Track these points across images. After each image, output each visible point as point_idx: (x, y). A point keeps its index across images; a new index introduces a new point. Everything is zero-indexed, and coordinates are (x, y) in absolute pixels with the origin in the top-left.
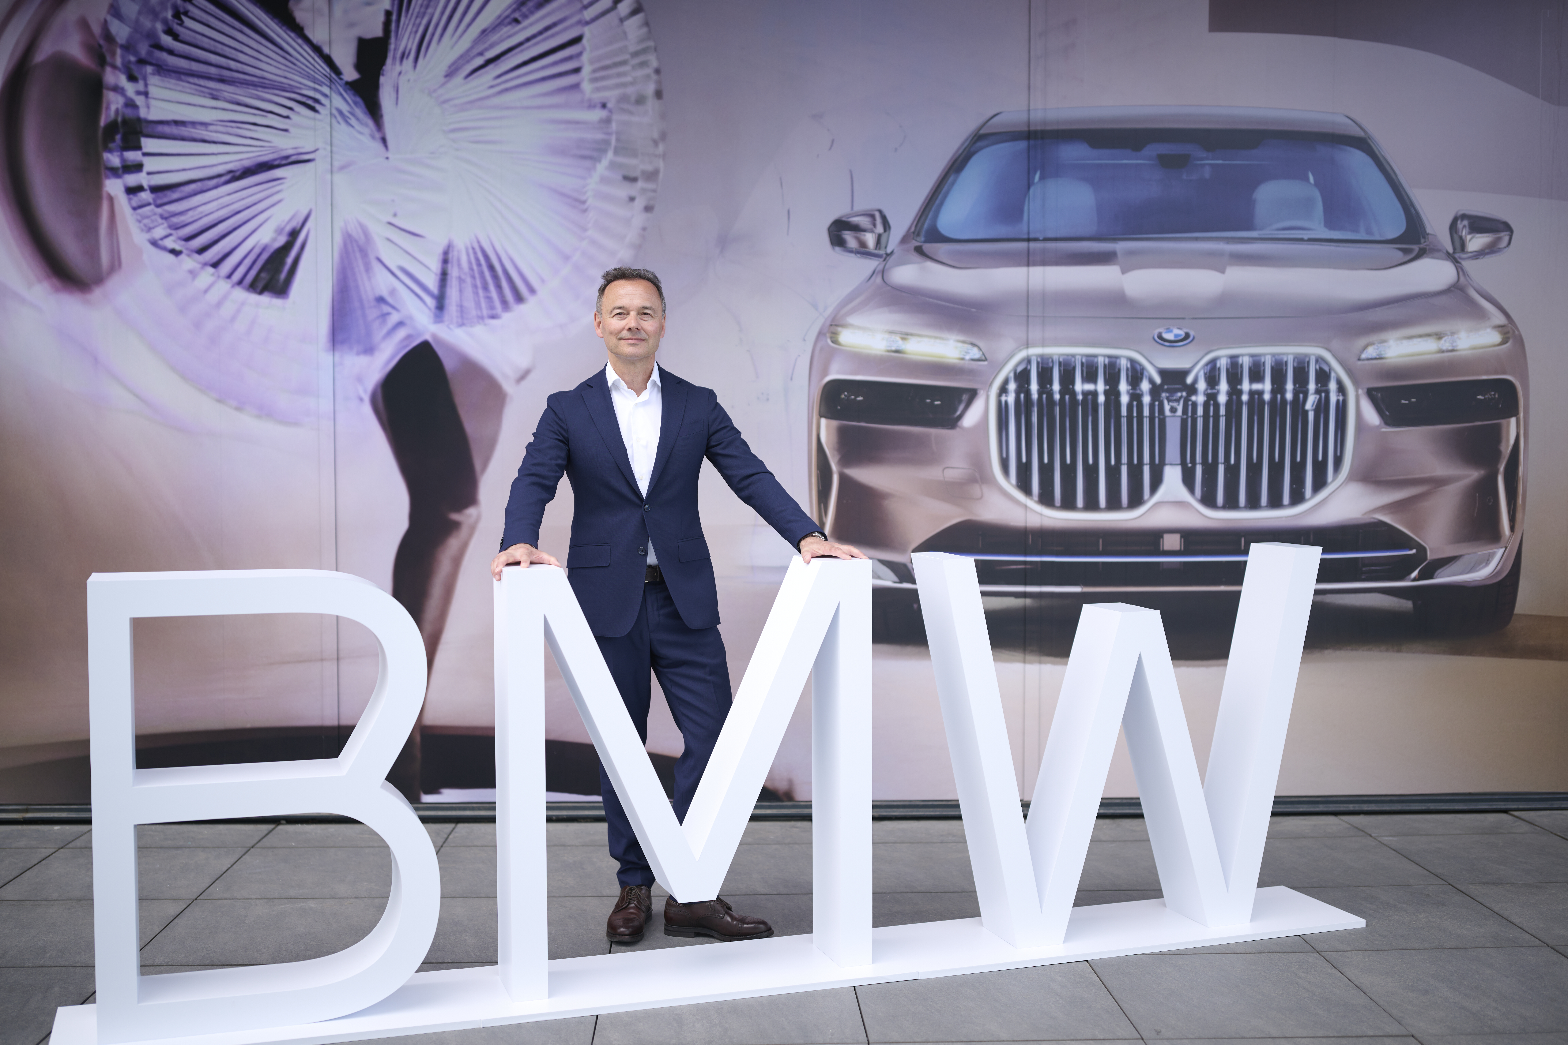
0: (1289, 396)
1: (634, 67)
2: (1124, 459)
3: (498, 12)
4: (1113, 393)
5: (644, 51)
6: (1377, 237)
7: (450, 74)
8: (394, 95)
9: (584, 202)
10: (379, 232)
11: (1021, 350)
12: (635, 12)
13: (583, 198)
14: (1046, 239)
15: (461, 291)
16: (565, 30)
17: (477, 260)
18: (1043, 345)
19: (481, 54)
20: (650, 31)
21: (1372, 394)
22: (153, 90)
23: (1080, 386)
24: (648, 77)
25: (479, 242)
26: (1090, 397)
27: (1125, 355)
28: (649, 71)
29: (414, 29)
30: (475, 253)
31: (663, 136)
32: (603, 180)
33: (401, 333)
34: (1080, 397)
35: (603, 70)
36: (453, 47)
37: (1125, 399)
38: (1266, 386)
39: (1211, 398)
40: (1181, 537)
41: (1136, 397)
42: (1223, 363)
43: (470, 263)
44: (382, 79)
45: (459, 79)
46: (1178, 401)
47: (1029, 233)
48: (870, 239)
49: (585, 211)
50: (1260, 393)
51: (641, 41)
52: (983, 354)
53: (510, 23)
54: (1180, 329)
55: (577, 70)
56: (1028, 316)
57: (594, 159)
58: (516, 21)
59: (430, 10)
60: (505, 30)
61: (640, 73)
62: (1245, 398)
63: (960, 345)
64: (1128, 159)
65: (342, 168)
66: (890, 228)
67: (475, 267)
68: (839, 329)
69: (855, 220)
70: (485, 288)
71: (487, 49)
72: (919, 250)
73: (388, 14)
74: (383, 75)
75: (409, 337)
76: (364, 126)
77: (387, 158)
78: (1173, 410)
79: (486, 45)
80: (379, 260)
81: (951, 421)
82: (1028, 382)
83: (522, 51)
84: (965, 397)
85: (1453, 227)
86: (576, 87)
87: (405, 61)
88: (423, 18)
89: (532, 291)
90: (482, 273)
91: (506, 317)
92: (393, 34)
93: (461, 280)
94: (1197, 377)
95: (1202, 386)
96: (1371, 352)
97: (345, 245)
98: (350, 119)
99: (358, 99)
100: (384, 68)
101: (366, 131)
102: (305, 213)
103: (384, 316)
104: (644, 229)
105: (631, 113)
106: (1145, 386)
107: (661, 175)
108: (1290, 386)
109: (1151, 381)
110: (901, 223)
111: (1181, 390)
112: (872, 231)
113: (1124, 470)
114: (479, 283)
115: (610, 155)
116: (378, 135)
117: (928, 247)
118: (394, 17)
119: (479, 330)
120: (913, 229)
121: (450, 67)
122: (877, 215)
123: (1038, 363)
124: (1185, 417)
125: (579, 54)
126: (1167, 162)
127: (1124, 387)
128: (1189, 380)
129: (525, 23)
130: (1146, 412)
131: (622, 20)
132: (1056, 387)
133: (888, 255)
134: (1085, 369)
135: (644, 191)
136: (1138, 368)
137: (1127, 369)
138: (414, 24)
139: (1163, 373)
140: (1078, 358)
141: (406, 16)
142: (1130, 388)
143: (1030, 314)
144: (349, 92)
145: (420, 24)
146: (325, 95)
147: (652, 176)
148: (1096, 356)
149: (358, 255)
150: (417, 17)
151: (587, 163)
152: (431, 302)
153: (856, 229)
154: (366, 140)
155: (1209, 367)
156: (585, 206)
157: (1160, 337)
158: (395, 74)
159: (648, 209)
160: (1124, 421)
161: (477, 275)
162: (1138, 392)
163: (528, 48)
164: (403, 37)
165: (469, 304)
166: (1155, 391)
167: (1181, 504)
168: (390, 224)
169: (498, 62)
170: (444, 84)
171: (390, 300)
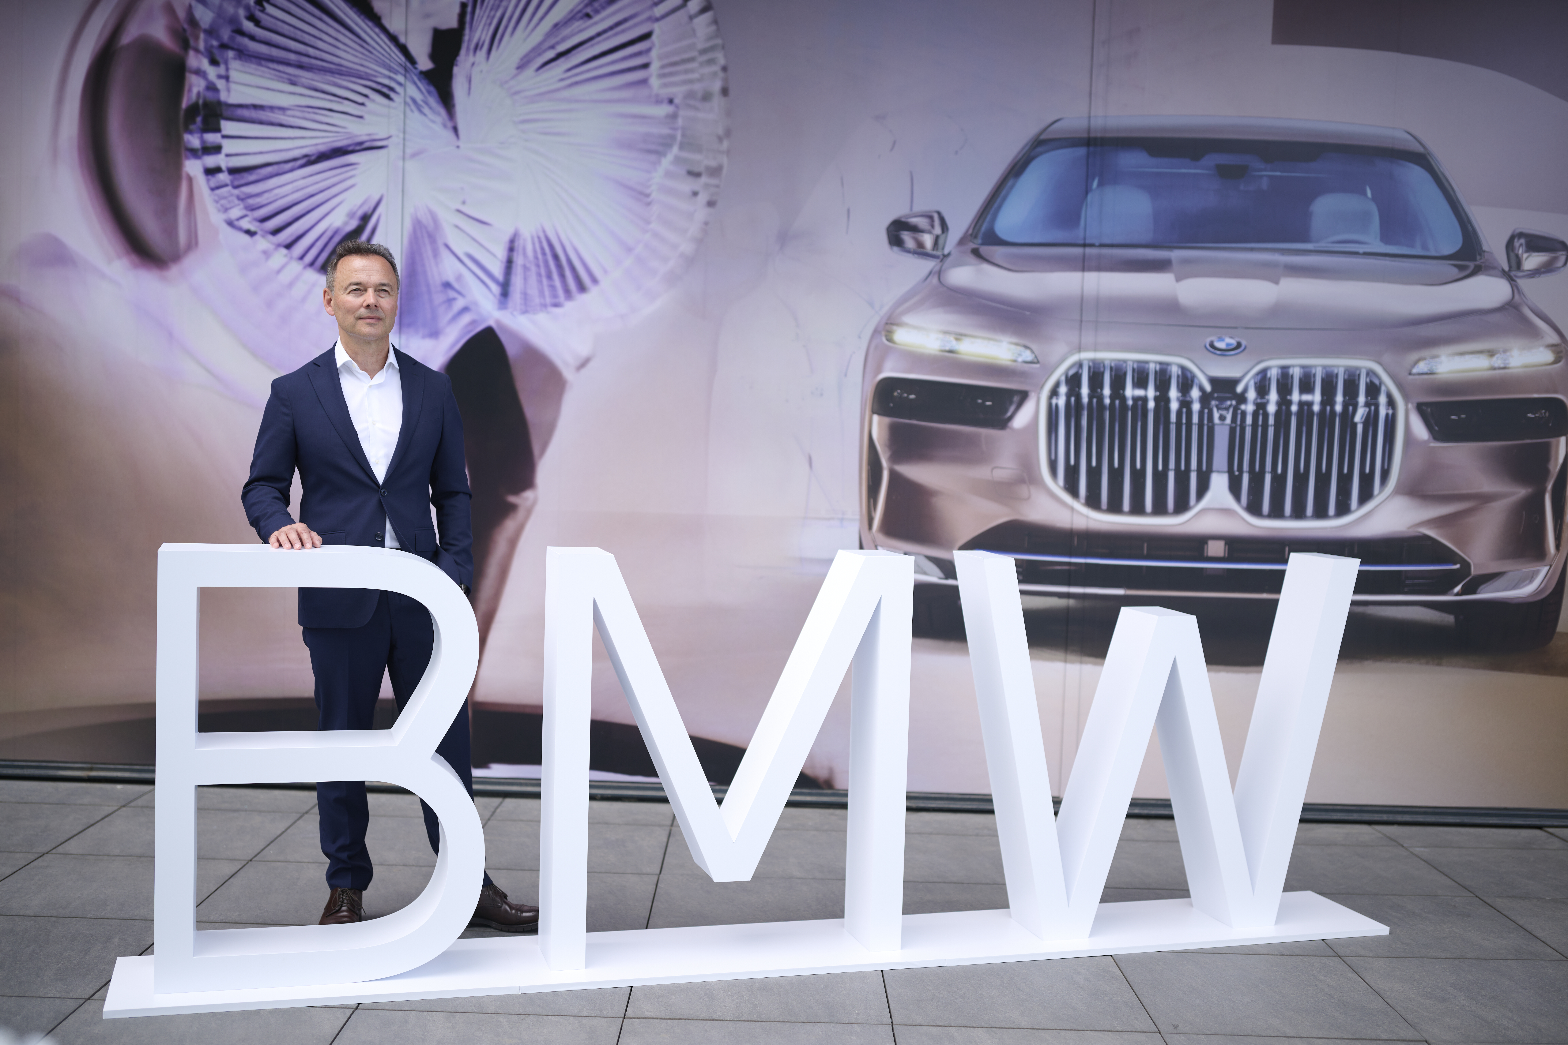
0: (1338, 408)
1: (702, 64)
2: (1172, 465)
3: (570, 7)
4: (1162, 400)
5: (712, 49)
6: (1433, 253)
7: (522, 66)
8: (466, 85)
9: (648, 196)
10: (447, 219)
11: (1073, 354)
12: (704, 10)
13: (648, 191)
14: (1102, 245)
15: (525, 279)
16: (635, 25)
17: (542, 249)
18: (1095, 349)
19: (552, 47)
20: (718, 30)
21: (1421, 409)
22: (234, 75)
23: (1130, 392)
24: (715, 74)
25: (544, 231)
26: (1140, 403)
27: (1176, 362)
28: (716, 68)
29: (488, 21)
30: (540, 242)
31: (728, 133)
32: (668, 174)
33: (466, 319)
34: (1130, 402)
35: (671, 66)
36: (525, 40)
37: (1174, 406)
38: (1316, 398)
39: (1261, 407)
40: (1226, 544)
41: (1185, 404)
42: (1274, 373)
43: (535, 251)
44: (456, 70)
45: (530, 71)
46: (1227, 409)
47: (1085, 239)
48: (928, 240)
49: (649, 204)
50: (1310, 404)
51: (710, 38)
52: (1036, 357)
53: (581, 18)
54: (1232, 338)
55: (646, 66)
56: (1081, 321)
57: (660, 154)
58: (588, 16)
59: (504, 4)
60: (577, 25)
61: (707, 70)
62: (1294, 408)
63: (1013, 347)
64: (1186, 169)
65: (414, 155)
66: (947, 229)
67: (540, 256)
68: (895, 328)
69: (914, 221)
70: (549, 277)
71: (558, 43)
72: (976, 253)
74: (456, 65)
75: (473, 322)
76: (436, 115)
77: (458, 147)
78: (1222, 418)
79: (558, 39)
80: (447, 246)
81: (1001, 421)
82: (1079, 385)
83: (592, 46)
84: (1016, 399)
85: (1510, 245)
86: (644, 82)
87: (478, 52)
88: (497, 10)
89: (595, 281)
90: (546, 262)
91: (569, 306)
92: (467, 26)
93: (526, 268)
94: (1247, 386)
95: (1252, 395)
96: (1422, 367)
97: (414, 231)
98: (423, 107)
99: (432, 89)
100: (458, 58)
101: (439, 120)
102: (376, 198)
103: (450, 301)
104: (706, 223)
105: (696, 109)
106: (1195, 393)
107: (725, 171)
108: (1339, 398)
109: (1202, 389)
110: (959, 225)
111: (1231, 399)
112: (930, 232)
113: (1171, 476)
114: (543, 271)
115: (675, 150)
116: (450, 124)
117: (985, 250)
118: (469, 9)
119: (542, 318)
120: (970, 231)
121: (522, 59)
122: (936, 216)
123: (1089, 368)
124: (1234, 425)
125: (649, 50)
126: (1225, 173)
127: (1174, 393)
128: (1239, 389)
129: (597, 18)
130: (1195, 419)
131: (691, 18)
132: (1107, 391)
133: (945, 256)
134: (1136, 375)
135: (707, 186)
136: (1189, 375)
137: (1178, 376)
138: (488, 16)
139: (1213, 381)
140: (1130, 364)
142: (1180, 395)
143: (1084, 319)
144: (423, 81)
145: (493, 17)
146: (400, 84)
147: (715, 172)
148: (1147, 362)
149: (427, 241)
150: (491, 9)
151: (653, 157)
152: (496, 289)
153: (914, 229)
154: (438, 128)
155: (1259, 377)
156: (649, 200)
157: (1212, 345)
158: (468, 65)
159: (711, 204)
160: (1173, 428)
161: (541, 264)
162: (1188, 399)
163: (599, 43)
164: (477, 29)
165: (533, 291)
166: (1205, 399)
167: (1226, 511)
168: (459, 211)
169: (569, 55)
170: (515, 76)
171: (456, 285)
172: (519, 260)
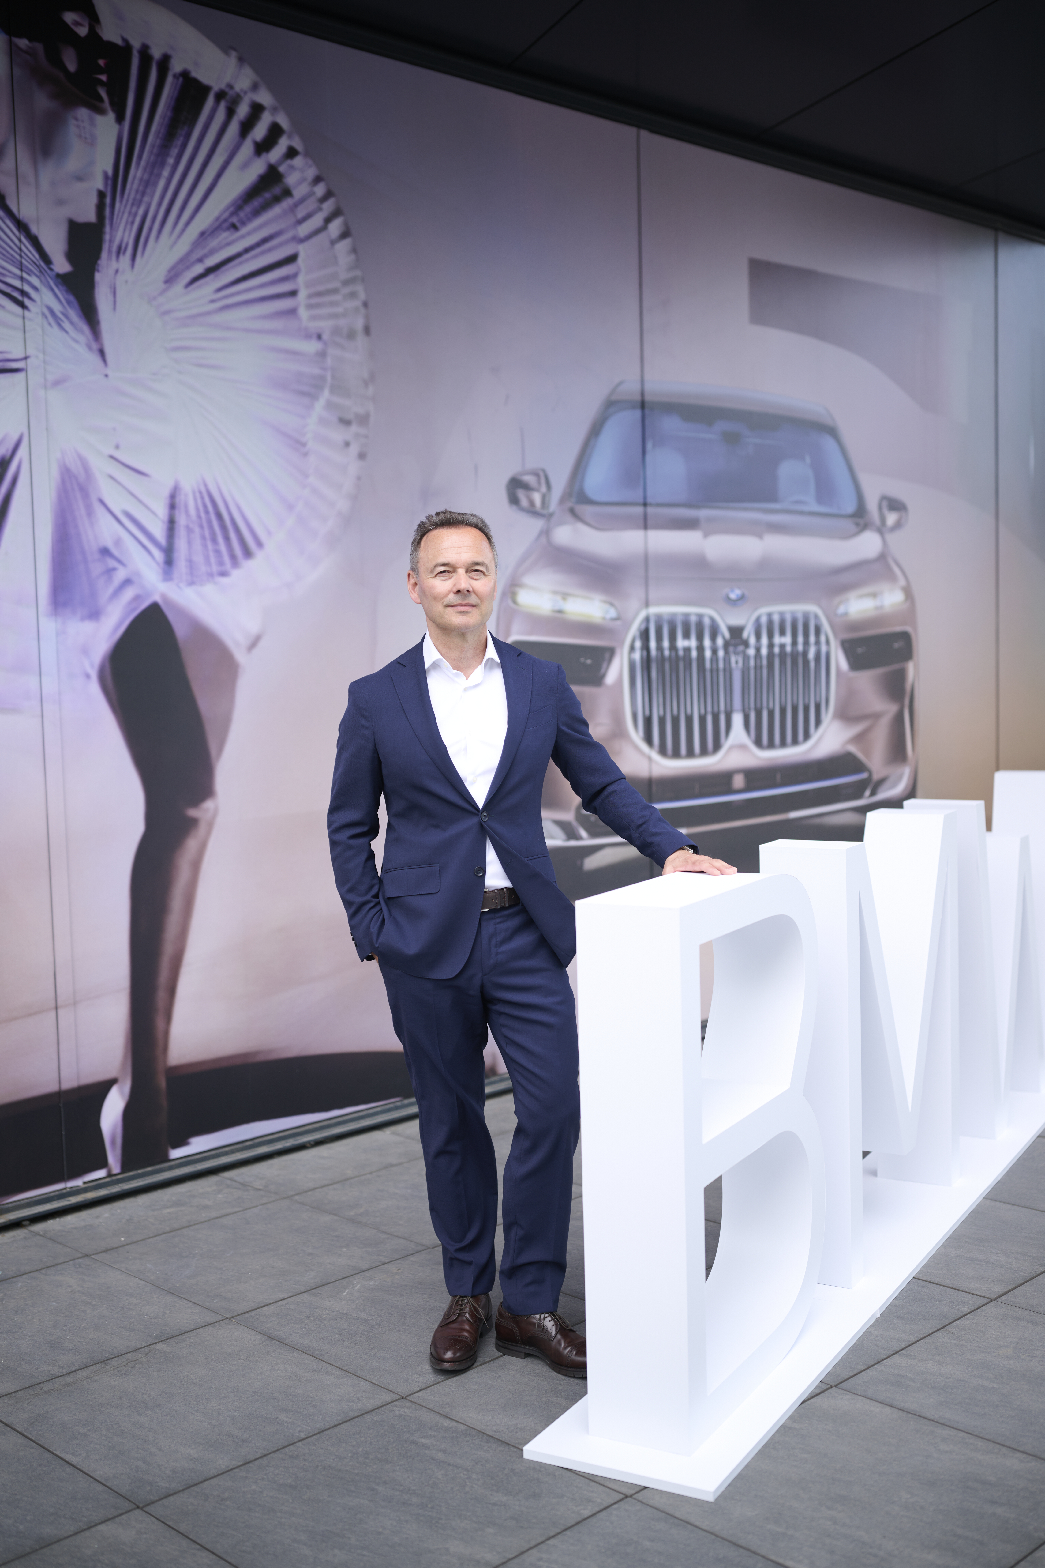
0: (801, 648)
1: (345, 297)
2: (709, 709)
4: (700, 649)
5: (353, 280)
6: (843, 512)
7: (170, 279)
8: (111, 298)
9: (304, 445)
10: (101, 467)
11: (643, 609)
13: (304, 440)
14: (659, 505)
15: (189, 542)
16: (281, 245)
17: (205, 506)
18: (659, 605)
19: (200, 260)
20: (357, 259)
21: (844, 645)
23: (681, 643)
24: (357, 310)
25: (205, 485)
26: (687, 652)
27: (708, 613)
29: (130, 219)
30: (202, 498)
31: (372, 377)
32: (322, 421)
33: (129, 594)
34: (681, 653)
35: (317, 296)
36: (171, 247)
37: (708, 654)
38: (787, 640)
39: (758, 650)
40: (744, 776)
42: (764, 620)
43: (197, 509)
44: (98, 276)
45: (178, 287)
46: (739, 654)
47: (645, 498)
48: (537, 499)
49: (306, 454)
50: (785, 646)
51: (350, 268)
52: (618, 613)
53: (228, 229)
54: (739, 589)
55: (293, 293)
56: (647, 578)
57: (313, 397)
58: (234, 227)
59: (146, 199)
60: (225, 236)
61: (350, 304)
62: (777, 650)
63: (603, 604)
64: (705, 434)
65: (57, 383)
66: (551, 487)
67: (203, 515)
68: (517, 589)
69: (526, 478)
70: (214, 540)
71: (206, 256)
72: (572, 511)
73: (101, 195)
74: (98, 271)
75: (137, 598)
76: (80, 334)
77: (106, 376)
78: (737, 663)
79: (206, 251)
80: (102, 502)
81: (596, 678)
82: (649, 639)
83: (241, 263)
84: (607, 655)
85: (880, 506)
86: (293, 312)
87: (121, 257)
88: (139, 207)
89: (260, 544)
90: (209, 522)
91: (236, 574)
92: (107, 222)
93: (189, 530)
94: (749, 632)
95: (752, 640)
96: (842, 609)
97: (63, 481)
99: (72, 298)
100: (99, 262)
101: (82, 339)
102: (15, 437)
103: (110, 571)
104: (359, 478)
105: (343, 347)
106: (720, 642)
107: (372, 420)
108: (800, 639)
110: (559, 483)
111: (741, 645)
112: (539, 491)
113: (710, 718)
114: (207, 533)
116: (95, 346)
117: (579, 509)
118: (108, 200)
119: (209, 589)
120: (568, 490)
121: (169, 271)
122: (542, 474)
123: (655, 621)
124: (744, 668)
125: (295, 276)
126: (731, 439)
127: (707, 643)
128: (745, 635)
129: (244, 231)
130: (721, 665)
131: (333, 243)
132: (666, 644)
133: (551, 515)
134: (683, 627)
135: (357, 435)
136: (716, 625)
137: (710, 626)
138: (130, 213)
139: (730, 629)
140: (679, 616)
141: (121, 202)
142: (711, 643)
143: (648, 576)
144: (61, 287)
145: (136, 214)
146: (35, 289)
147: (363, 420)
148: (690, 614)
149: (78, 495)
150: (133, 205)
151: (306, 401)
152: (158, 555)
153: (526, 487)
154: (82, 349)
155: (756, 624)
156: (306, 450)
157: (728, 597)
158: (111, 272)
159: (362, 456)
160: (708, 674)
161: (205, 524)
162: (716, 646)
163: (247, 260)
164: (118, 227)
165: (199, 558)
166: (726, 645)
167: (743, 747)
168: (112, 457)
169: (218, 272)
170: (164, 292)
171: (115, 552)
172: (182, 521)
